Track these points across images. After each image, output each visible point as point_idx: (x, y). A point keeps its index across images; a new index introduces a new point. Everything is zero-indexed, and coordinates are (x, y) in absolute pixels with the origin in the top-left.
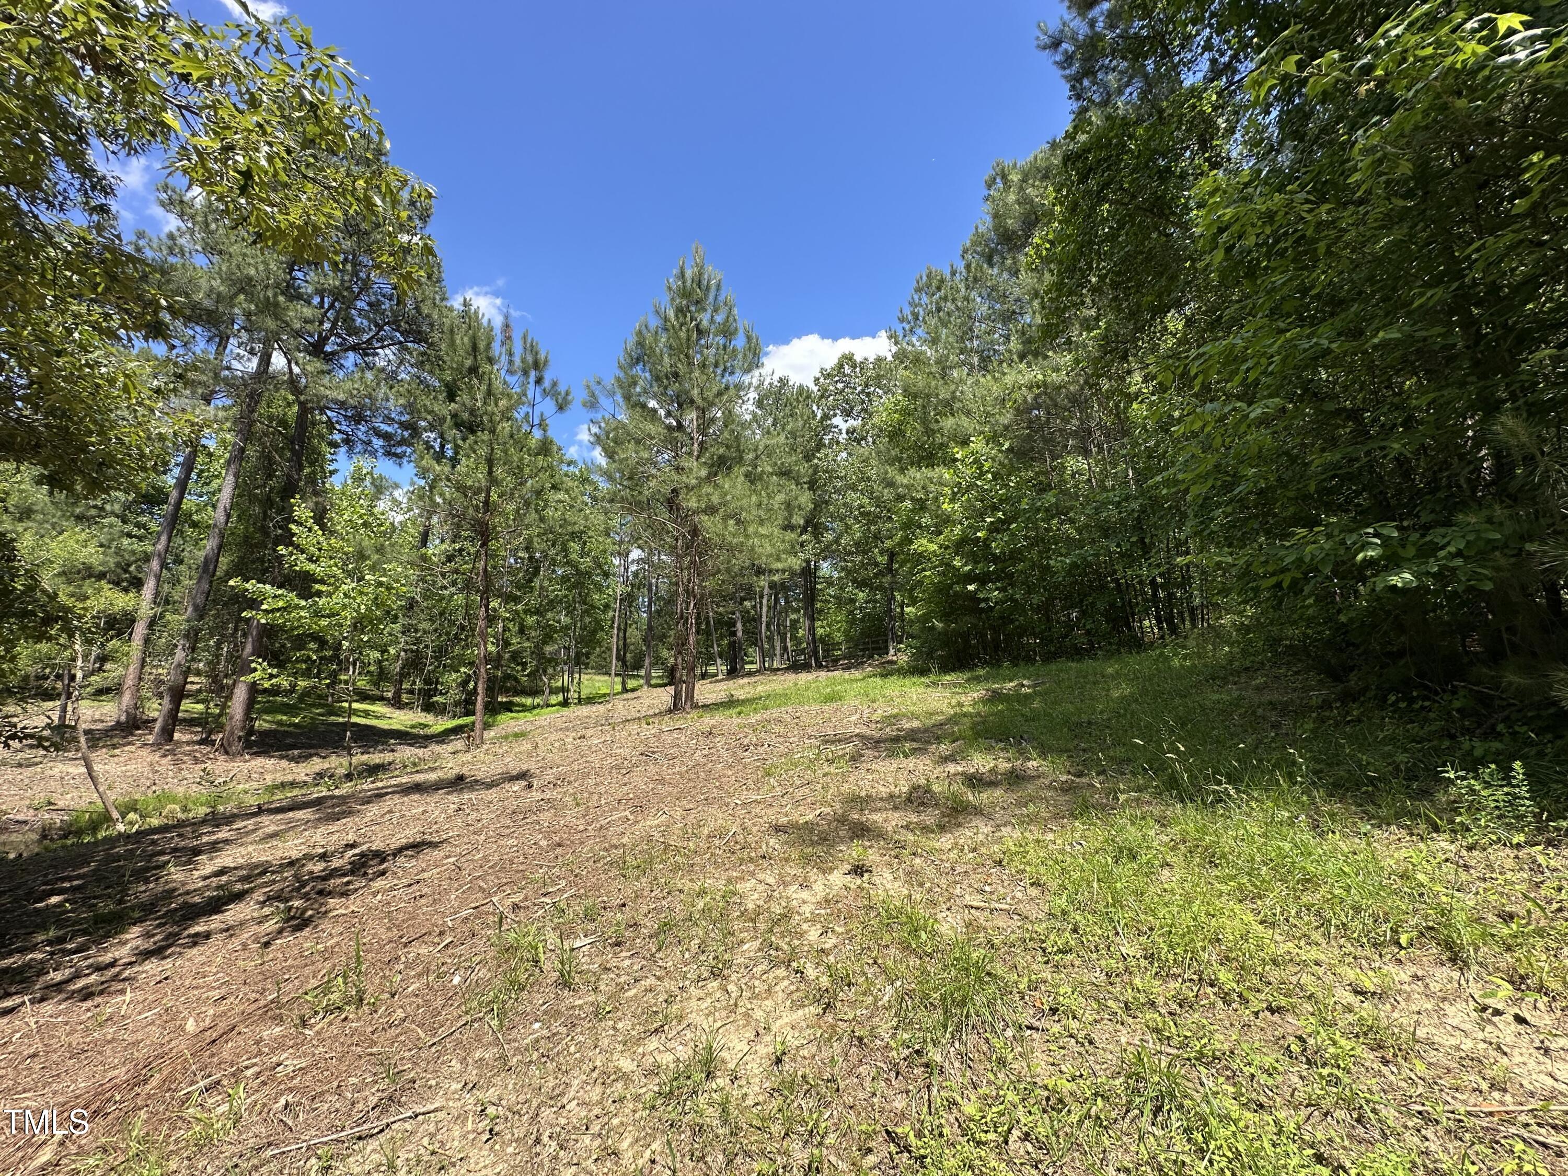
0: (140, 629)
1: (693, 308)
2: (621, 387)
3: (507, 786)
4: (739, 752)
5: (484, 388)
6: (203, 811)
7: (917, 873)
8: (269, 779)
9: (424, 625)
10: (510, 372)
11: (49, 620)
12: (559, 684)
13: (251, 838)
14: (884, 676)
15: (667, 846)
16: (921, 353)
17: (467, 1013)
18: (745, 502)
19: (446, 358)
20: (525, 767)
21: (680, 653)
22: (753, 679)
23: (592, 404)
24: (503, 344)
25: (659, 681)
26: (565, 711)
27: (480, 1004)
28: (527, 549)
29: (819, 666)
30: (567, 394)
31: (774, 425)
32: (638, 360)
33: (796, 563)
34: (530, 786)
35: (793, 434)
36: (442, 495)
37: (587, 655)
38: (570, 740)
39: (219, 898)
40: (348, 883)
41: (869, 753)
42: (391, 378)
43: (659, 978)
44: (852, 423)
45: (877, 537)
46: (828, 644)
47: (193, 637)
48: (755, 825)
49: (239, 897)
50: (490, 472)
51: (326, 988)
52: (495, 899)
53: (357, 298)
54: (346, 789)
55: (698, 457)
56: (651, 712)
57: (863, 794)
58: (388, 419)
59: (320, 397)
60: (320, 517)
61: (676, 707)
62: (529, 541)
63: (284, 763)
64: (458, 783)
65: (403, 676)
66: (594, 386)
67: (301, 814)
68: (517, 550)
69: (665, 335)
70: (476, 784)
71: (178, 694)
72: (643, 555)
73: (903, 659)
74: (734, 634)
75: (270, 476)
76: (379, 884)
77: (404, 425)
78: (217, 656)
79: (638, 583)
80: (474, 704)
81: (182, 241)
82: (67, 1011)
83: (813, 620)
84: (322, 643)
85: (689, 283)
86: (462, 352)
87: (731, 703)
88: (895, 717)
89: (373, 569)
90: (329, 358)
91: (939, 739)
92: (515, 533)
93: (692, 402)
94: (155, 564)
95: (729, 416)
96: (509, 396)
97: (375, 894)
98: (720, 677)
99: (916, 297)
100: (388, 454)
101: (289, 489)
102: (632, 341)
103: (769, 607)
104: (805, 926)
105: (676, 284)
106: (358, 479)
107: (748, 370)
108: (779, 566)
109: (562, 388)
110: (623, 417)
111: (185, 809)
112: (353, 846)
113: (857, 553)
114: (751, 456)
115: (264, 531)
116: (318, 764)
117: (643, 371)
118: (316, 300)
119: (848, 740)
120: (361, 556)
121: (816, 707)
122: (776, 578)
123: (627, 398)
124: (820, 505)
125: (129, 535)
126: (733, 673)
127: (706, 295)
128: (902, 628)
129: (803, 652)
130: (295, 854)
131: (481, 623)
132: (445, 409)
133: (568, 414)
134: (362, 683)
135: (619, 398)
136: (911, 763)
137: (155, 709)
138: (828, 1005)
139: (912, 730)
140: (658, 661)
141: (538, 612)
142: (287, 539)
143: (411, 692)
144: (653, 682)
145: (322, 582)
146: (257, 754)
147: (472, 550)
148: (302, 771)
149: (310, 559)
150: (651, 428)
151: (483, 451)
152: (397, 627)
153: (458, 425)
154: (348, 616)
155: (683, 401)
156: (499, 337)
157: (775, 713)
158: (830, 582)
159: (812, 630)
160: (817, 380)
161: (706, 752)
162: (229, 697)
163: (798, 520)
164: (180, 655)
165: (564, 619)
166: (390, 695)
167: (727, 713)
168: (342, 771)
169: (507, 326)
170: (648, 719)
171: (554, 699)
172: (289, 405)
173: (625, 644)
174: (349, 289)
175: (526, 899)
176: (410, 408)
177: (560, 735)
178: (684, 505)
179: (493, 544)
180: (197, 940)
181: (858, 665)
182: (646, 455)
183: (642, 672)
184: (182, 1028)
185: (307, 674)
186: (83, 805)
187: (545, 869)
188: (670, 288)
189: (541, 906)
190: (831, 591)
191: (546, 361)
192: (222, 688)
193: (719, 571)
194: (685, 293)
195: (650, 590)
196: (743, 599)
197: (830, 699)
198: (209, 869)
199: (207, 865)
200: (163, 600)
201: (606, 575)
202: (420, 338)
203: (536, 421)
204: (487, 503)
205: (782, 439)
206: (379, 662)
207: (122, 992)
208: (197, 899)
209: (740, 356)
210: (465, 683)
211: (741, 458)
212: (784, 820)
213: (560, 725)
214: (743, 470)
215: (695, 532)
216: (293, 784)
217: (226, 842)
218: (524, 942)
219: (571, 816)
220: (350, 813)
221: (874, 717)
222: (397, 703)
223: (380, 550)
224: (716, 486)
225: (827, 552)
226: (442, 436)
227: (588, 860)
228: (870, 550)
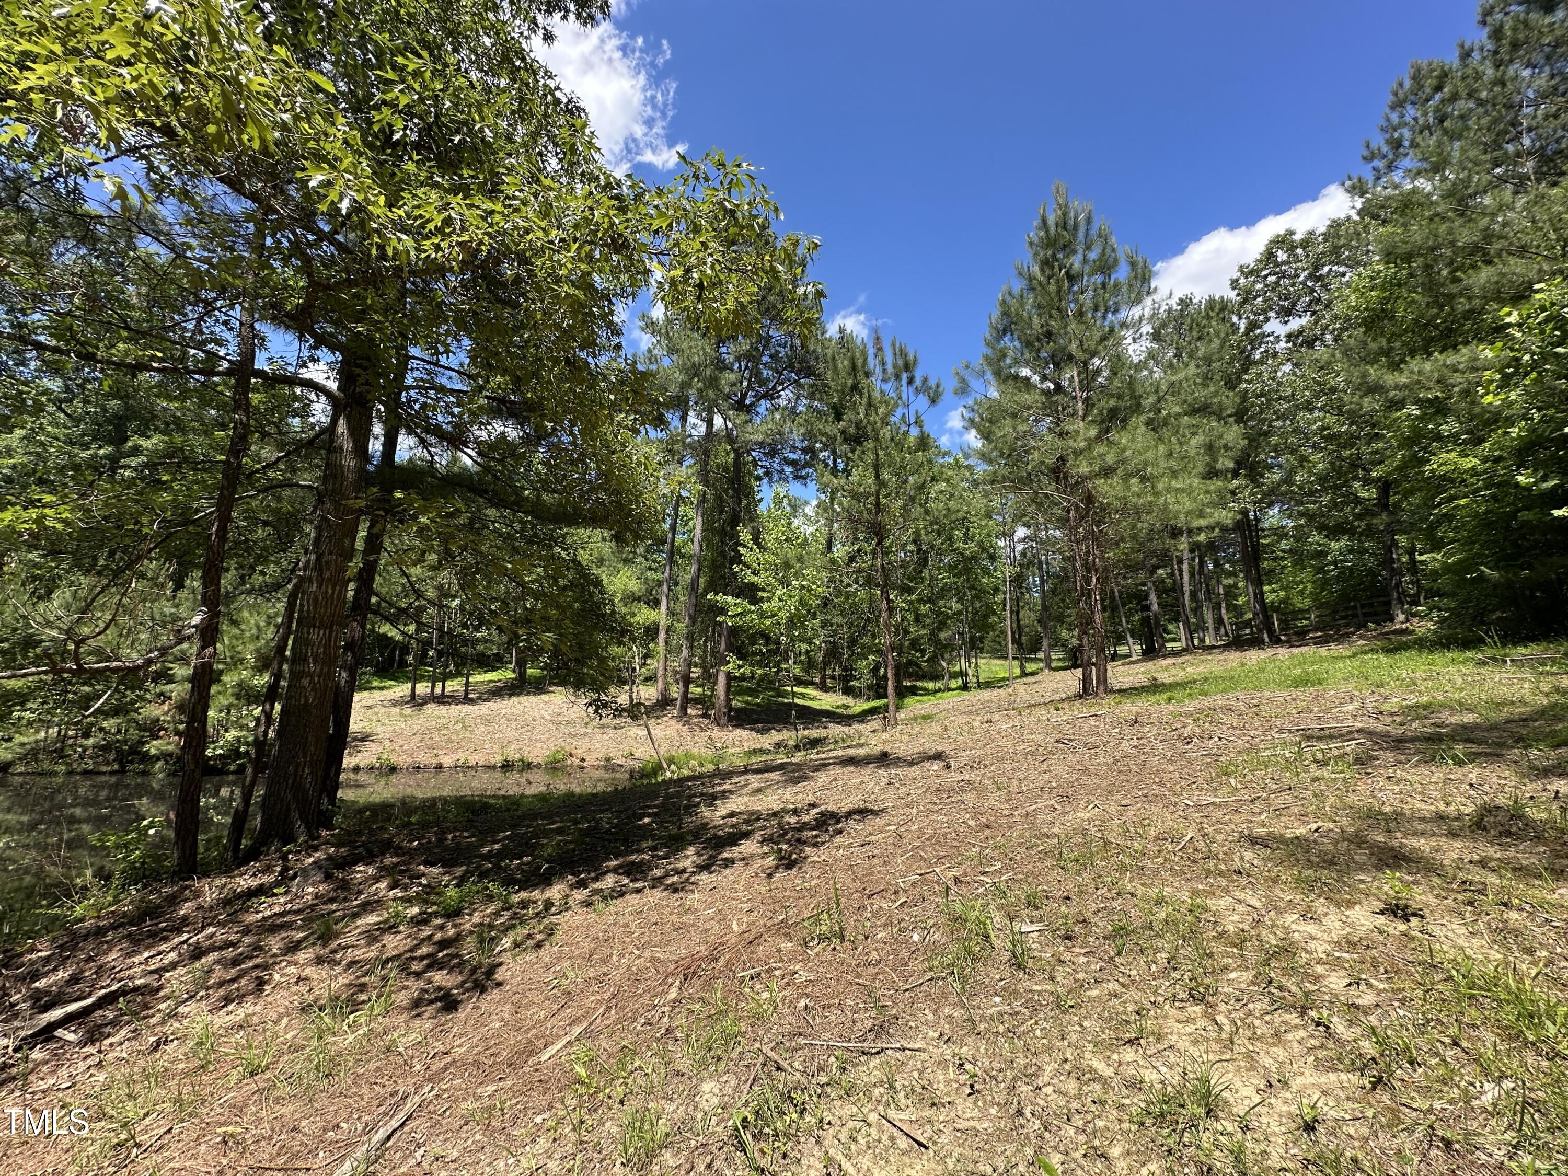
0: (662, 635)
1: (1060, 256)
2: (990, 364)
3: (927, 765)
4: (1179, 745)
5: (865, 400)
6: (710, 767)
7: (1517, 933)
8: (746, 746)
9: (838, 620)
10: (885, 380)
11: (623, 633)
12: (957, 668)
13: (745, 791)
14: (1388, 651)
15: (1107, 844)
16: (1414, 191)
17: (931, 969)
18: (1150, 455)
19: (832, 384)
20: (940, 748)
21: (1085, 633)
22: (1180, 660)
23: (963, 389)
24: (876, 356)
25: (1061, 664)
26: (966, 695)
27: (941, 963)
28: (915, 542)
29: (1276, 641)
30: (938, 386)
31: (1178, 356)
32: (1005, 331)
33: (1226, 516)
34: (948, 767)
35: (1208, 361)
36: (840, 504)
37: (981, 639)
38: (977, 724)
39: (734, 834)
40: (816, 836)
41: (1390, 756)
42: (793, 413)
43: (1123, 985)
44: (1295, 324)
45: (1356, 464)
46: (1288, 614)
47: (690, 638)
48: (1218, 831)
49: (746, 835)
50: (877, 476)
51: (816, 919)
52: (937, 870)
53: (762, 354)
54: (798, 758)
55: (1083, 418)
56: (1057, 697)
57: (1387, 809)
58: (794, 449)
59: (746, 443)
60: (756, 540)
61: (1086, 692)
62: (917, 533)
63: (754, 734)
64: (883, 759)
65: (826, 664)
66: (963, 372)
67: (773, 776)
68: (905, 544)
69: (1031, 296)
70: (898, 761)
71: (687, 681)
72: (1028, 532)
73: (1424, 627)
74: (1147, 608)
75: (721, 513)
76: (838, 840)
77: (805, 451)
78: (705, 652)
79: (1028, 562)
80: (886, 688)
81: (655, 352)
82: (666, 898)
83: (1258, 583)
84: (767, 639)
85: (1052, 230)
86: (843, 374)
87: (1154, 687)
88: (1425, 707)
89: (796, 575)
90: (749, 409)
91: (1523, 742)
92: (904, 528)
93: (1070, 357)
94: (665, 588)
95: (1118, 362)
96: (887, 403)
97: (838, 848)
98: (1135, 658)
99: (1395, 118)
100: (797, 477)
101: (735, 520)
102: (996, 313)
103: (1192, 575)
104: (1320, 969)
105: (1036, 235)
106: (778, 502)
107: (1138, 300)
108: (1203, 523)
109: (932, 383)
110: (994, 394)
111: (701, 765)
112: (813, 806)
113: (1325, 490)
114: (1152, 399)
115: (723, 554)
116: (775, 736)
117: (1012, 341)
118: (736, 366)
119: (1347, 736)
120: (787, 565)
121: (1280, 694)
122: (1202, 538)
123: (997, 374)
124: (1256, 439)
125: (650, 569)
126: (1150, 653)
127: (1075, 235)
128: (1417, 583)
129: (1247, 624)
130: (776, 807)
131: (885, 615)
132: (833, 429)
133: (940, 405)
134: (797, 671)
135: (989, 376)
136: (1473, 773)
137: (676, 692)
138: (1380, 1079)
139: (1464, 727)
140: (1057, 643)
141: (930, 600)
142: (738, 559)
143: (833, 677)
144: (1054, 665)
145: (763, 590)
146: (736, 726)
147: (868, 549)
148: (767, 741)
149: (754, 573)
150: (1027, 398)
151: (870, 458)
152: (817, 622)
153: (846, 440)
154: (783, 615)
155: (1061, 359)
156: (871, 351)
157: (1220, 700)
158: (1280, 533)
159: (1260, 596)
160: (1234, 284)
161: (1135, 742)
162: (715, 683)
163: (1226, 463)
164: (685, 652)
165: (956, 606)
166: (817, 680)
167: (1152, 699)
168: (791, 743)
169: (878, 338)
170: (1056, 704)
171: (954, 684)
172: (728, 454)
173: (1019, 626)
174: (757, 349)
175: (965, 874)
176: (810, 435)
177: (965, 719)
178: (1074, 472)
179: (887, 542)
180: (729, 863)
181: (1341, 638)
182: (1022, 428)
183: (1041, 655)
184: (730, 926)
185: (760, 664)
186: (647, 758)
187: (977, 849)
188: (1031, 244)
189: (982, 884)
190: (1284, 545)
191: (915, 360)
192: (710, 676)
193: (1122, 539)
194: (1050, 242)
195: (1040, 568)
196: (1156, 567)
197: (1302, 682)
198: (723, 812)
199: (723, 808)
200: (671, 613)
201: (992, 558)
202: (809, 372)
203: (912, 420)
204: (877, 504)
205: (1192, 370)
206: (807, 652)
207: (693, 891)
208: (721, 833)
209: (1125, 289)
210: (876, 670)
211: (1139, 405)
212: (1262, 831)
213: (962, 708)
214: (1143, 418)
215: (1089, 499)
216: (761, 751)
217: (731, 792)
218: (973, 915)
219: (994, 799)
220: (805, 778)
221: (1386, 707)
222: (823, 688)
223: (800, 559)
224: (1110, 443)
225: (1271, 497)
226: (834, 452)
227: (1020, 845)
228: (1346, 484)
